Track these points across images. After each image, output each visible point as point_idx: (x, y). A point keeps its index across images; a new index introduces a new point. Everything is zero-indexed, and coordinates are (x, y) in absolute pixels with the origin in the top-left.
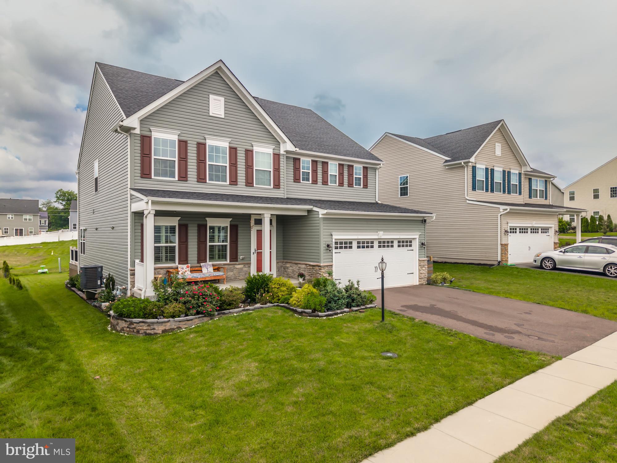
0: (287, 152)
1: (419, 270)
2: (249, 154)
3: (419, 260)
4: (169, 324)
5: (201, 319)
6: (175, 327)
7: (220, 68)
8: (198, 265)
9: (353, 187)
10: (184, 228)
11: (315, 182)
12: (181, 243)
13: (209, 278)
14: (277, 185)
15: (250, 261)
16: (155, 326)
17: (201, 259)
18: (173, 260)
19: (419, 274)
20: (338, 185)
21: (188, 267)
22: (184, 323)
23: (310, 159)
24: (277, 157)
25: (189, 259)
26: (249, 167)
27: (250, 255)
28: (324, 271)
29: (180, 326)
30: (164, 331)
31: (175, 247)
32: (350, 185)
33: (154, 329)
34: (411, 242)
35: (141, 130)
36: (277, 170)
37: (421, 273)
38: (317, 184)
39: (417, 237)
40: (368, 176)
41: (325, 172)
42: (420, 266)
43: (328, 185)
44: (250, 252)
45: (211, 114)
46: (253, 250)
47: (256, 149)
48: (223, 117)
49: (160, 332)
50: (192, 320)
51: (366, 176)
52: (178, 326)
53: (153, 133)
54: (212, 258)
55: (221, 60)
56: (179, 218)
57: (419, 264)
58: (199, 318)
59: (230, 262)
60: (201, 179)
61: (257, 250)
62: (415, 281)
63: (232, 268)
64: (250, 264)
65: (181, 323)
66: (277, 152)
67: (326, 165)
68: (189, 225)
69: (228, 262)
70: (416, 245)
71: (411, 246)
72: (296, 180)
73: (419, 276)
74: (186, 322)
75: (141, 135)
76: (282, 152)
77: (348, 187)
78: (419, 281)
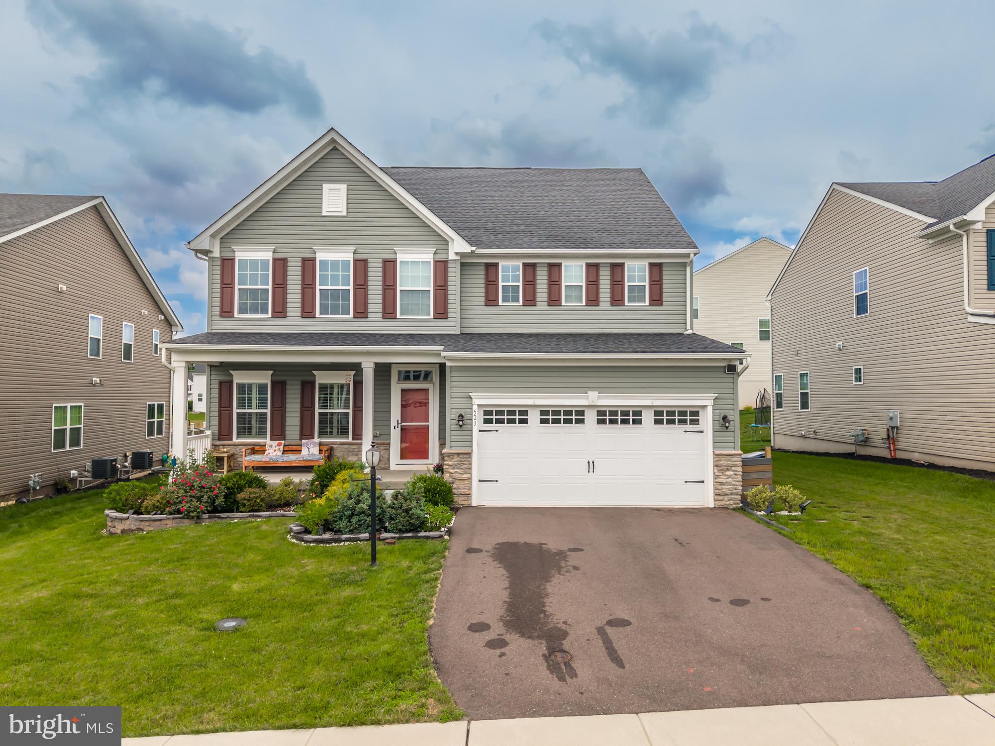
0: (462, 255)
1: (716, 477)
2: (389, 266)
3: (715, 454)
4: (128, 522)
5: (178, 521)
6: (134, 528)
7: (333, 141)
8: (298, 442)
9: (624, 305)
10: (279, 387)
11: (530, 301)
12: (274, 409)
13: (297, 463)
14: (441, 313)
15: (390, 439)
16: (116, 524)
17: (306, 433)
18: (262, 433)
19: (714, 485)
20: (584, 304)
21: (279, 445)
22: (148, 523)
23: (519, 263)
24: (441, 267)
25: (287, 433)
26: (389, 287)
27: (390, 430)
28: (450, 463)
29: (142, 527)
30: (123, 531)
31: (266, 414)
32: (617, 300)
33: (114, 527)
34: (696, 413)
35: (221, 252)
36: (441, 287)
37: (722, 484)
38: (535, 305)
39: (709, 403)
40: (664, 282)
41: (554, 283)
42: (717, 466)
43: (561, 305)
44: (390, 425)
45: (324, 213)
46: (393, 423)
47: (401, 257)
48: (345, 214)
49: (119, 531)
50: (160, 520)
51: (656, 283)
52: (139, 527)
53: (237, 254)
54: (322, 433)
55: (332, 129)
56: (271, 372)
57: (714, 462)
58: (173, 519)
59: (353, 439)
60: (307, 312)
61: (402, 421)
62: (706, 498)
63: (356, 450)
64: (389, 444)
65: (143, 523)
66: (440, 257)
67: (556, 269)
68: (288, 383)
69: (350, 440)
70: (707, 420)
71: (695, 422)
72: (491, 300)
73: (715, 489)
74: (151, 522)
75: (221, 259)
76: (452, 256)
77: (612, 305)
78: (715, 500)
